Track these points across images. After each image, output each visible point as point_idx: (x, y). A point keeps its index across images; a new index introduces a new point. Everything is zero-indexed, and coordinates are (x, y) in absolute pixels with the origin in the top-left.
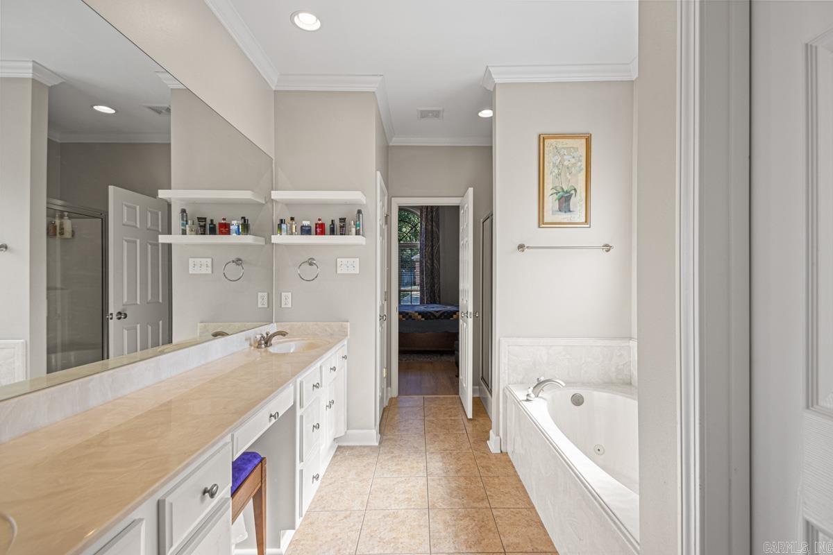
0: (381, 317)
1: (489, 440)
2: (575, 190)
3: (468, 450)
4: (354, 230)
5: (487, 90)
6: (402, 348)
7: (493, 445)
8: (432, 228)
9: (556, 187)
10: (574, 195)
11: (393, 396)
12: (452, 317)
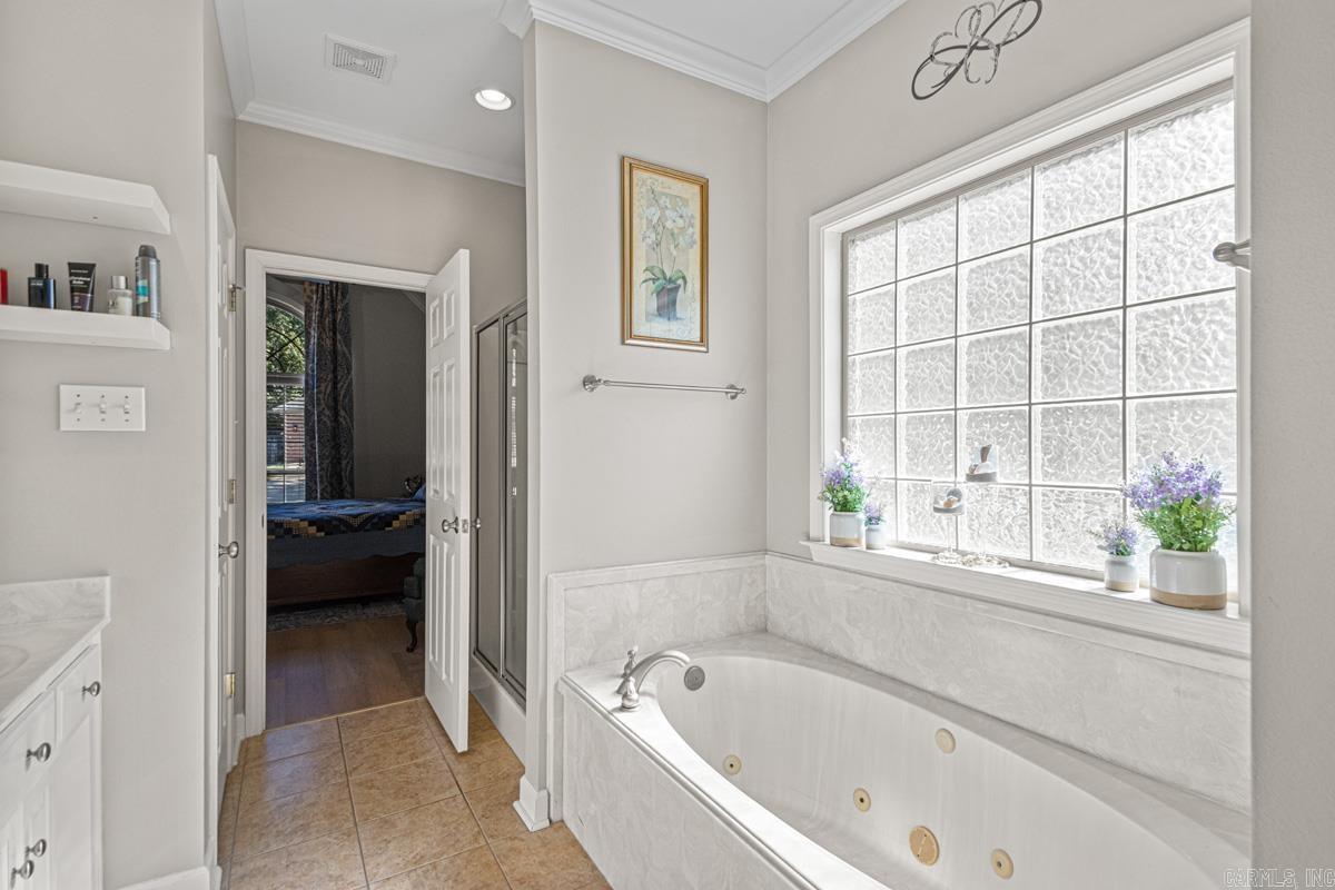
0: (224, 550)
1: (518, 798)
2: (684, 278)
3: (476, 840)
4: (126, 303)
5: (510, 33)
6: (277, 602)
7: (530, 809)
8: (334, 345)
9: (653, 267)
10: (681, 289)
11: (252, 734)
12: (390, 525)
